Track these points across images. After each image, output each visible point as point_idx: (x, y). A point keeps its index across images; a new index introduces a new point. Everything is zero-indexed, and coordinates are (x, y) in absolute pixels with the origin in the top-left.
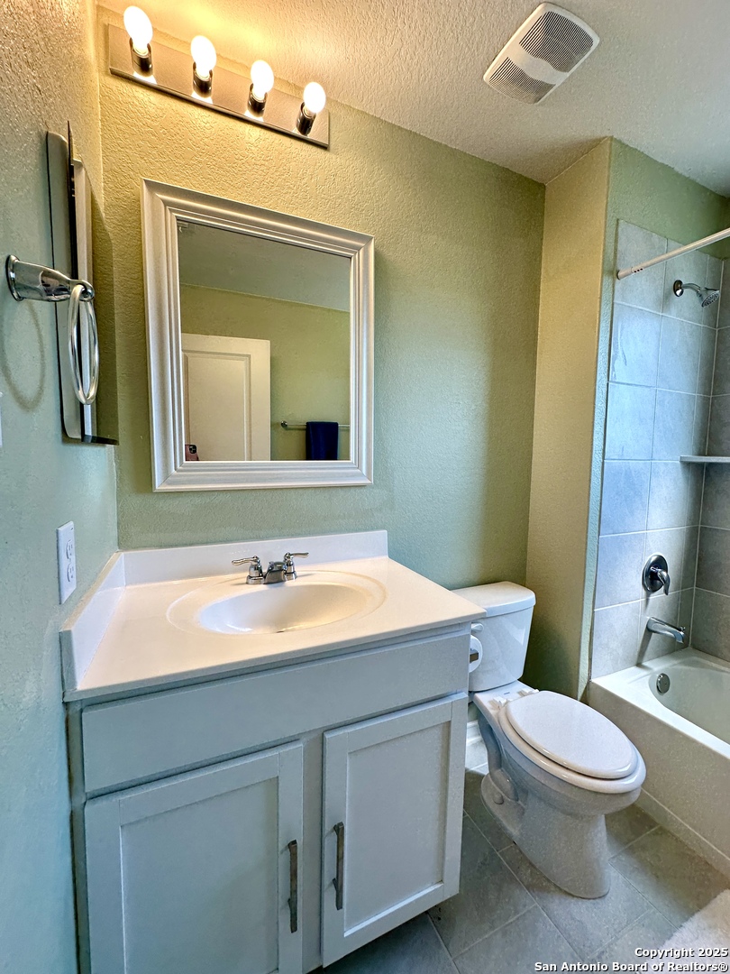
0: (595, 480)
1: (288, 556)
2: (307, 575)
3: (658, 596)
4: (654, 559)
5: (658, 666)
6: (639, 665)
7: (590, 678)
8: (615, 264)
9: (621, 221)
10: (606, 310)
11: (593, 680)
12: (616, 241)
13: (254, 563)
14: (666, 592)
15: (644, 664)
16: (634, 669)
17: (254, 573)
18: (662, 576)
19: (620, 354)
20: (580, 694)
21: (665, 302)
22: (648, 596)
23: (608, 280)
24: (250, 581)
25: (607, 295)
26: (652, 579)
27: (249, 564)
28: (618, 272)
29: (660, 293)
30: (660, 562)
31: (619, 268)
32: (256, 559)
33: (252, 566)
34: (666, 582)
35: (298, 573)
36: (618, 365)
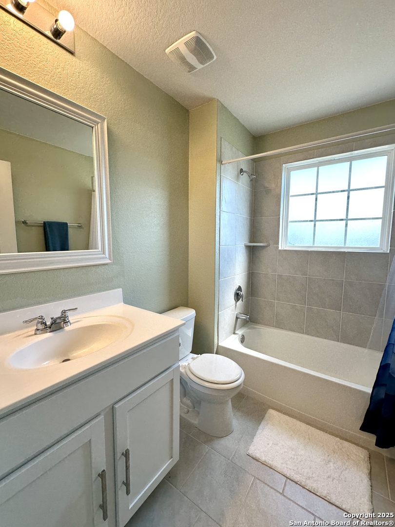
0: (217, 255)
1: (64, 312)
2: (77, 321)
3: (240, 302)
4: (238, 287)
5: (240, 332)
6: (234, 333)
7: (218, 344)
8: (221, 158)
9: (222, 139)
10: (218, 178)
11: (219, 344)
12: (221, 147)
13: (41, 320)
14: (242, 300)
15: (236, 332)
16: (233, 335)
17: (40, 327)
18: (241, 294)
19: (224, 199)
20: (215, 352)
21: (238, 178)
22: (236, 303)
23: (218, 165)
24: (38, 332)
25: (218, 171)
26: (237, 296)
27: (36, 321)
28: (222, 161)
29: (236, 173)
30: (240, 289)
31: (223, 160)
32: (41, 317)
33: (38, 322)
34: (242, 296)
35: (71, 322)
36: (223, 203)
